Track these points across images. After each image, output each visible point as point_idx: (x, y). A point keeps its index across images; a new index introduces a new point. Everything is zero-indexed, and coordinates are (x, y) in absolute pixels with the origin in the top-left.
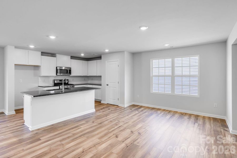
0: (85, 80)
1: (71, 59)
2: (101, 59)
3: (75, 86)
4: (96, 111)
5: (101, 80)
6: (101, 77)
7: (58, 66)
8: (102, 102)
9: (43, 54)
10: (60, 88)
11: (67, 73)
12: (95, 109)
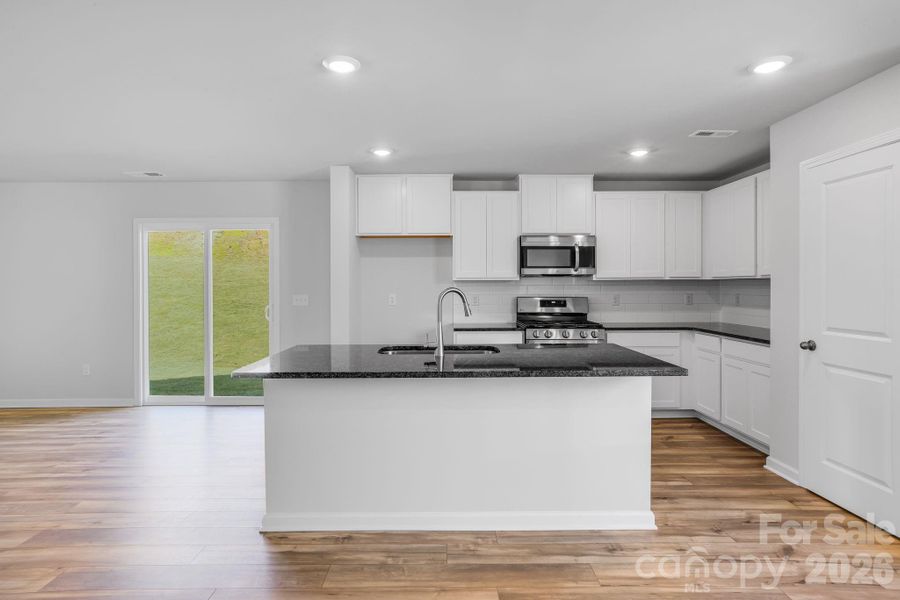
0: (690, 302)
1: (595, 189)
2: (769, 168)
3: (614, 338)
4: (665, 529)
5: (768, 306)
6: (765, 282)
7: (526, 231)
8: (773, 466)
9: (463, 181)
10: (525, 340)
11: (573, 265)
12: (651, 516)
